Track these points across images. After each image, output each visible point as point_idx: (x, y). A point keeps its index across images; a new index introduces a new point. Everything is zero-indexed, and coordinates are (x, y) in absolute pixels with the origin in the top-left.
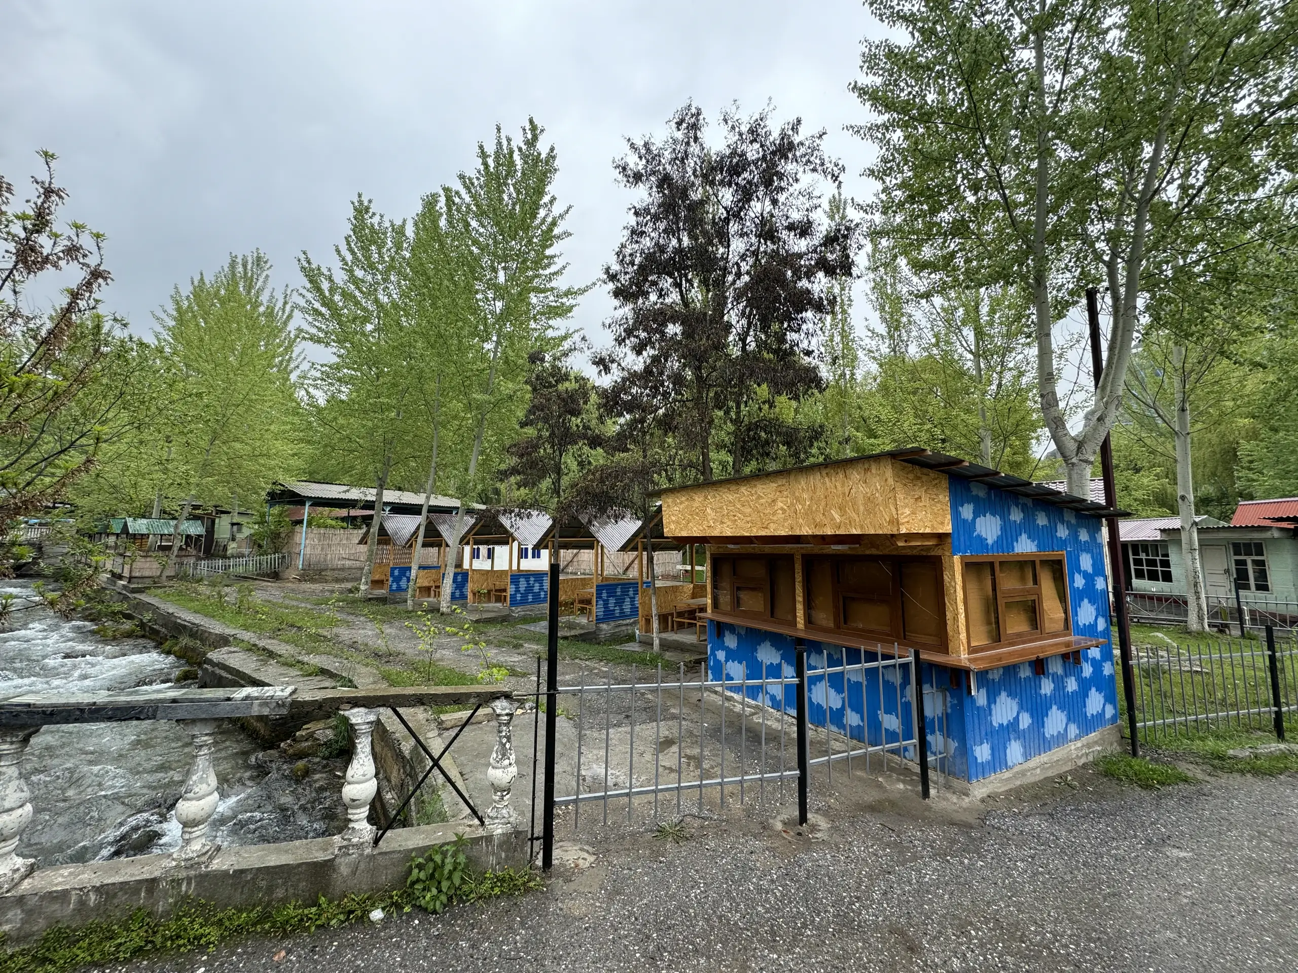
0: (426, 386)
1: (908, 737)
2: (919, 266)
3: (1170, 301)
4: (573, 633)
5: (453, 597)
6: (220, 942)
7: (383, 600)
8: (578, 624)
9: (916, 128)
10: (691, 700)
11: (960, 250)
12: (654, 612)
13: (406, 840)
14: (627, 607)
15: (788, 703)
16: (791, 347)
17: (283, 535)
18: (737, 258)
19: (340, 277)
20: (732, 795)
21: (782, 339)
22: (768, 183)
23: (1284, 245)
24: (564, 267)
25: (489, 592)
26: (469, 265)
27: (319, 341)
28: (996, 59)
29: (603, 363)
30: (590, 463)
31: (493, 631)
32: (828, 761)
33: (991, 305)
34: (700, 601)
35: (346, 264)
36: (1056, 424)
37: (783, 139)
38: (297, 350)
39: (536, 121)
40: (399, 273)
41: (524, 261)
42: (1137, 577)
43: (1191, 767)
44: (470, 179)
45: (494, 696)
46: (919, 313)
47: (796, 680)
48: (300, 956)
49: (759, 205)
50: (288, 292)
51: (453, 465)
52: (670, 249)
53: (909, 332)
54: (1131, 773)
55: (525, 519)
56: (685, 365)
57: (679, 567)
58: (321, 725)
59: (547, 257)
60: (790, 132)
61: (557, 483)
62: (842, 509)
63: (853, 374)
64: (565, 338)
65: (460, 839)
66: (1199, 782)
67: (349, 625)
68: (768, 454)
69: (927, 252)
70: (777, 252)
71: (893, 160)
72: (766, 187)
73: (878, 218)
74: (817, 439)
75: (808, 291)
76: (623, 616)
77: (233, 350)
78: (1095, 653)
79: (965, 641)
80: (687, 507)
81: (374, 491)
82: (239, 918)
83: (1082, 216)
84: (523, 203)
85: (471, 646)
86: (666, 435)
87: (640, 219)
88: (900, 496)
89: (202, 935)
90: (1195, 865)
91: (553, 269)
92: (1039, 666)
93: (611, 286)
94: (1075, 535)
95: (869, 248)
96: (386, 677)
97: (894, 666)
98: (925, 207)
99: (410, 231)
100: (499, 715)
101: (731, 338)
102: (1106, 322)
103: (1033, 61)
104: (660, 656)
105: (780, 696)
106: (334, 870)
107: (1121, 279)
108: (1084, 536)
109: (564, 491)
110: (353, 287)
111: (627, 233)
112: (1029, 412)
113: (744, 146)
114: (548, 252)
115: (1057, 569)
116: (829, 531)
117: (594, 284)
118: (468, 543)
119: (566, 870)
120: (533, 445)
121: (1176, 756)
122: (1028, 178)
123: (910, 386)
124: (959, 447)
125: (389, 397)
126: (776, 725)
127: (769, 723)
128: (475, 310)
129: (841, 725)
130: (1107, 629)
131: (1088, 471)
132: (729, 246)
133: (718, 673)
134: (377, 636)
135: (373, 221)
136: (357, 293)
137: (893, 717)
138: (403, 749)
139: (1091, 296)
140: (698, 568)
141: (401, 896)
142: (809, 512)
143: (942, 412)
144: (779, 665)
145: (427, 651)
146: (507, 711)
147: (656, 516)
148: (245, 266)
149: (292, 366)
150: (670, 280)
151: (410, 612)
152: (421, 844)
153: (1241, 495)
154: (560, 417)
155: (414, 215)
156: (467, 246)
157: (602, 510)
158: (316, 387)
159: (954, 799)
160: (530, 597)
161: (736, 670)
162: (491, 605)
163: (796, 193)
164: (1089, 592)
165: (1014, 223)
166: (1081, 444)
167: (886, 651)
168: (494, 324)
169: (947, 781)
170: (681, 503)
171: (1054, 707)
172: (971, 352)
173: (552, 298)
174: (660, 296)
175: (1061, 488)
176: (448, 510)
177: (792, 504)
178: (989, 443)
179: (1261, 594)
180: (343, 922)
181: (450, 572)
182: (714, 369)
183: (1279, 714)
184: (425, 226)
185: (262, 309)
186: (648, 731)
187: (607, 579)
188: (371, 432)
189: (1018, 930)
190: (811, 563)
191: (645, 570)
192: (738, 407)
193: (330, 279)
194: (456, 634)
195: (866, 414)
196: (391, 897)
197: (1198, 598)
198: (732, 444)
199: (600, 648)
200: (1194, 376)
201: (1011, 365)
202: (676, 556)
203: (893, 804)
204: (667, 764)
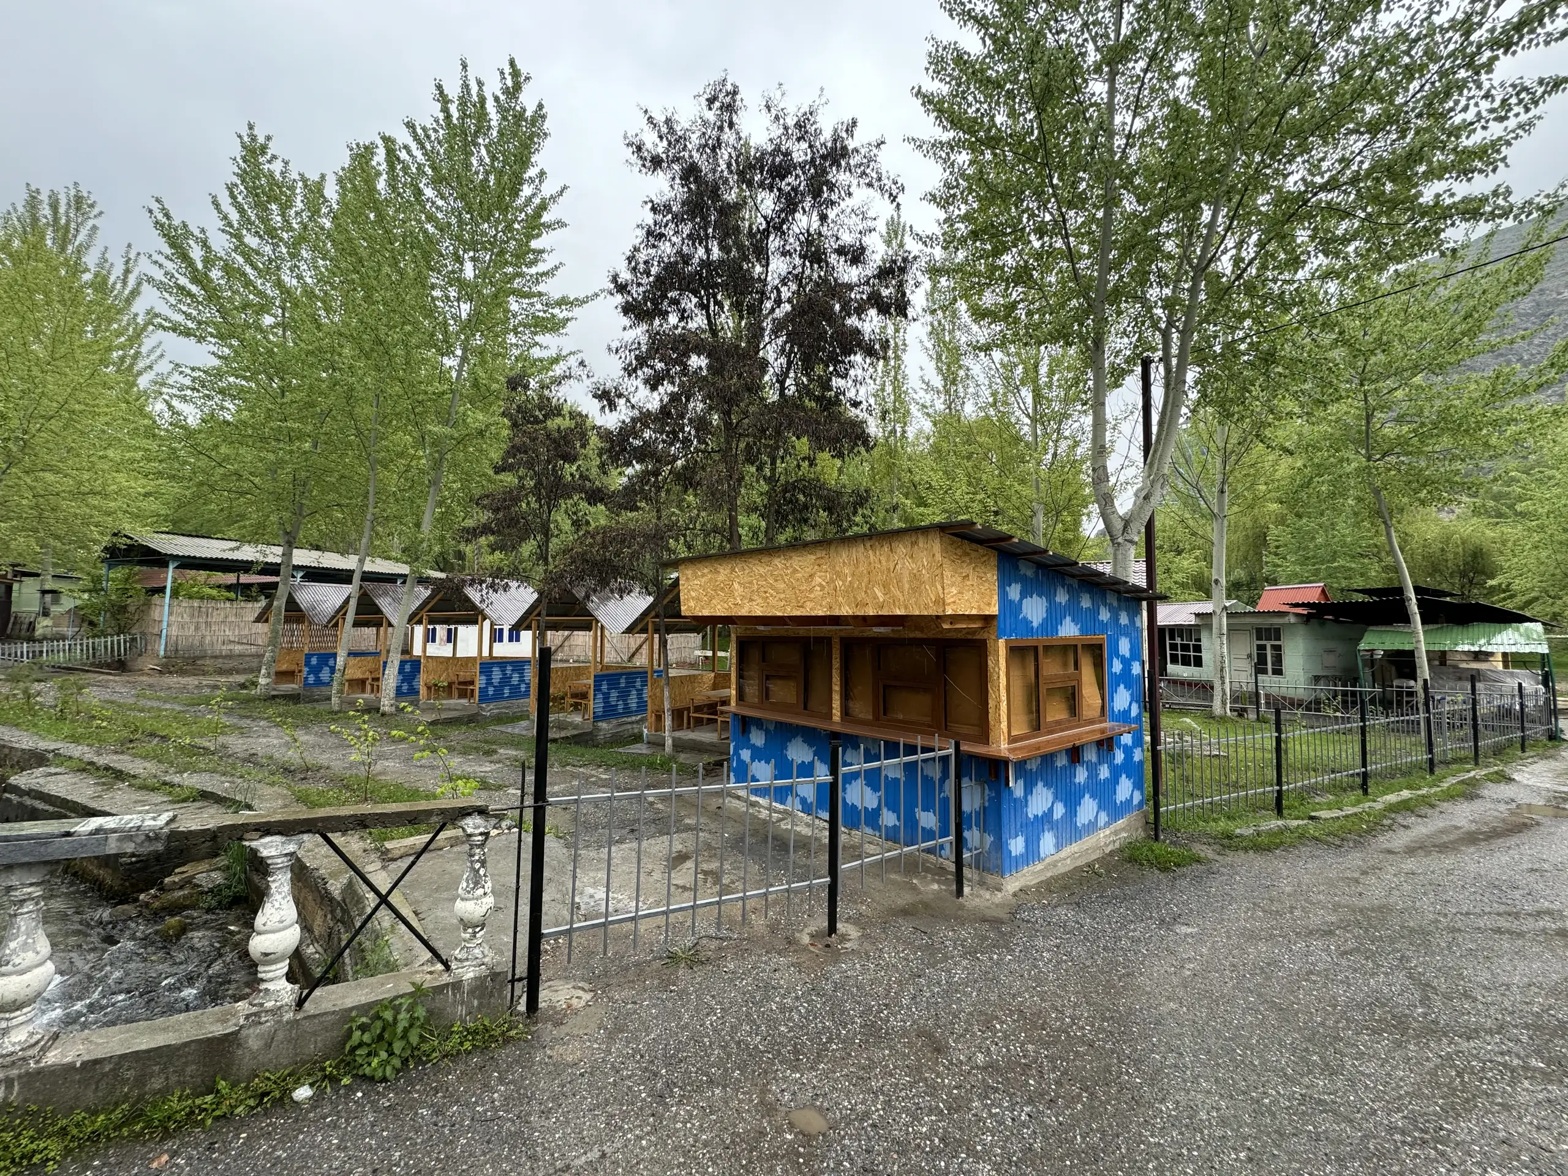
0: (357, 410)
1: (944, 833)
2: (979, 314)
3: (1217, 378)
4: (563, 734)
5: (399, 693)
6: (65, 1157)
7: (294, 698)
8: (571, 723)
9: (982, 153)
10: (709, 808)
11: (1022, 300)
12: (667, 706)
13: (344, 997)
14: (633, 702)
15: (820, 806)
16: (837, 395)
17: (132, 609)
18: (777, 282)
19: (220, 243)
20: (755, 910)
21: (826, 386)
22: (816, 194)
23: (1315, 331)
24: (556, 268)
25: (450, 685)
26: (419, 246)
27: (187, 333)
28: (1068, 87)
29: (607, 397)
30: (588, 523)
31: (456, 735)
32: (861, 865)
33: (1050, 365)
34: (724, 692)
35: (230, 225)
36: (1106, 501)
37: (835, 141)
38: (147, 344)
39: (519, 65)
40: (315, 248)
41: (502, 252)
42: (1172, 662)
43: (1204, 847)
44: (424, 129)
45: (465, 812)
46: (977, 366)
47: (829, 779)
48: (190, 1158)
49: (805, 219)
50: (132, 256)
51: (399, 519)
52: (695, 261)
53: (966, 387)
54: (1151, 857)
55: (501, 591)
56: (711, 408)
57: (698, 653)
58: (204, 866)
59: (534, 251)
60: (844, 135)
61: (543, 547)
62: (885, 586)
63: (904, 432)
64: (556, 360)
65: (418, 988)
66: (1210, 861)
67: (243, 732)
68: (806, 521)
69: (988, 299)
70: (825, 281)
71: (957, 187)
72: (814, 198)
73: (938, 253)
74: (861, 505)
75: (858, 331)
76: (628, 712)
77: (38, 335)
78: (1127, 739)
79: (1005, 730)
80: (710, 580)
81: (279, 550)
82: (93, 1122)
83: (1142, 277)
84: (500, 173)
85: (427, 753)
86: (685, 492)
87: (659, 217)
88: (947, 573)
89: (34, 1152)
90: (1199, 939)
91: (541, 267)
92: (1075, 754)
93: (619, 299)
94: (1115, 618)
95: (927, 285)
96: (302, 799)
97: (934, 759)
98: (989, 247)
99: (331, 191)
100: (470, 836)
101: (767, 378)
102: (1158, 393)
103: (1105, 96)
104: (672, 758)
105: (811, 797)
106: (239, 1045)
107: (1174, 350)
108: (1124, 619)
109: (554, 557)
110: (240, 260)
111: (641, 233)
112: (1083, 485)
113: (789, 144)
114: (534, 244)
115: (1096, 652)
116: (871, 612)
117: (597, 295)
118: (420, 622)
119: (556, 1013)
120: (513, 497)
121: (1192, 839)
122: (1094, 227)
123: (965, 449)
124: (1011, 521)
125: (302, 420)
126: (806, 831)
127: (798, 829)
128: (430, 312)
129: (876, 827)
130: (1139, 715)
131: (1132, 551)
132: (768, 265)
133: (742, 774)
134: (287, 745)
135: (271, 167)
136: (248, 269)
137: (931, 814)
138: (331, 888)
139: (1146, 364)
140: (720, 654)
141: (337, 1067)
142: (850, 589)
143: (997, 480)
144: (812, 763)
145: (363, 763)
146: (482, 830)
147: (671, 591)
148: (54, 206)
149: (141, 364)
150: (695, 300)
151: (336, 713)
152: (364, 1000)
153: (1267, 580)
154: (549, 462)
155: (338, 169)
156: (419, 221)
157: (604, 583)
158: (184, 399)
159: (987, 895)
160: (507, 691)
161: (763, 772)
162: (452, 701)
163: (849, 210)
164: (1125, 677)
165: (1076, 276)
166: (1127, 523)
167: (927, 743)
168: (457, 334)
169: (981, 877)
170: (703, 575)
171: (1087, 796)
172: (1028, 416)
173: (539, 306)
174: (682, 319)
175: (1107, 569)
176: (391, 579)
177: (832, 581)
178: (1041, 517)
179: (1276, 678)
180: (253, 1108)
181: (395, 660)
182: (746, 414)
183: (1280, 792)
184: (354, 186)
185: (87, 277)
186: (658, 846)
187: (608, 668)
188: (273, 469)
189: (1039, 1018)
190: (849, 646)
191: (656, 656)
192: (773, 463)
193: (205, 244)
194: (403, 740)
195: (917, 479)
196: (323, 1069)
197: (1223, 683)
198: (765, 507)
199: (599, 751)
200: (1234, 457)
201: (1067, 433)
202: (695, 639)
203: (926, 906)
204: (680, 882)
